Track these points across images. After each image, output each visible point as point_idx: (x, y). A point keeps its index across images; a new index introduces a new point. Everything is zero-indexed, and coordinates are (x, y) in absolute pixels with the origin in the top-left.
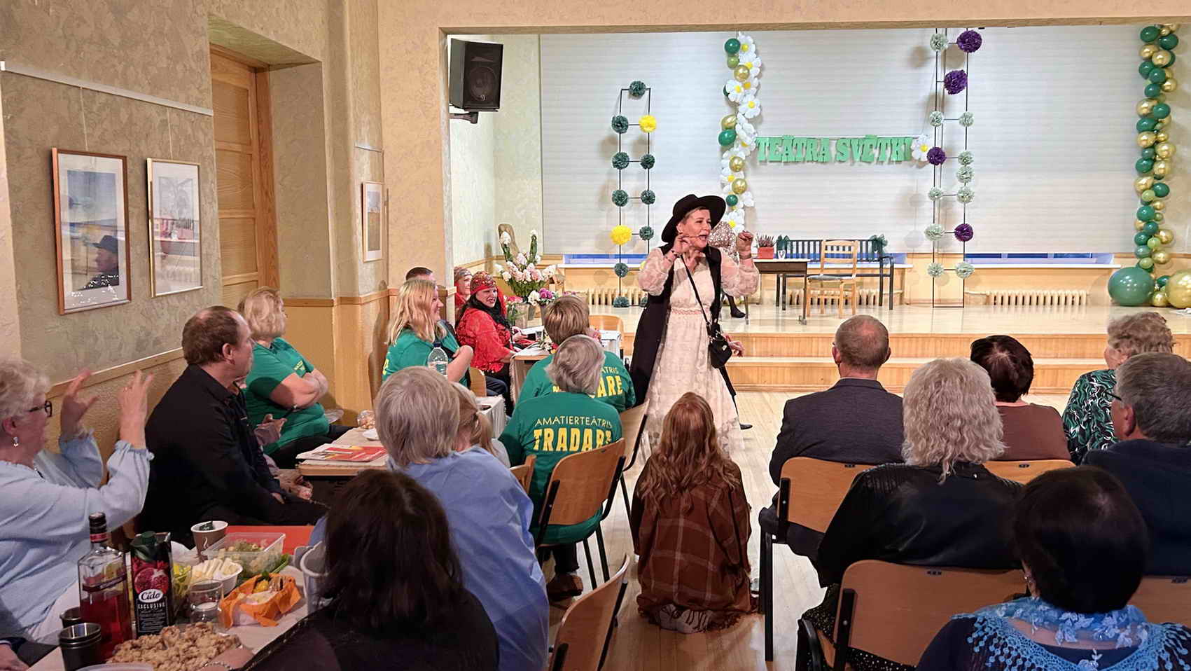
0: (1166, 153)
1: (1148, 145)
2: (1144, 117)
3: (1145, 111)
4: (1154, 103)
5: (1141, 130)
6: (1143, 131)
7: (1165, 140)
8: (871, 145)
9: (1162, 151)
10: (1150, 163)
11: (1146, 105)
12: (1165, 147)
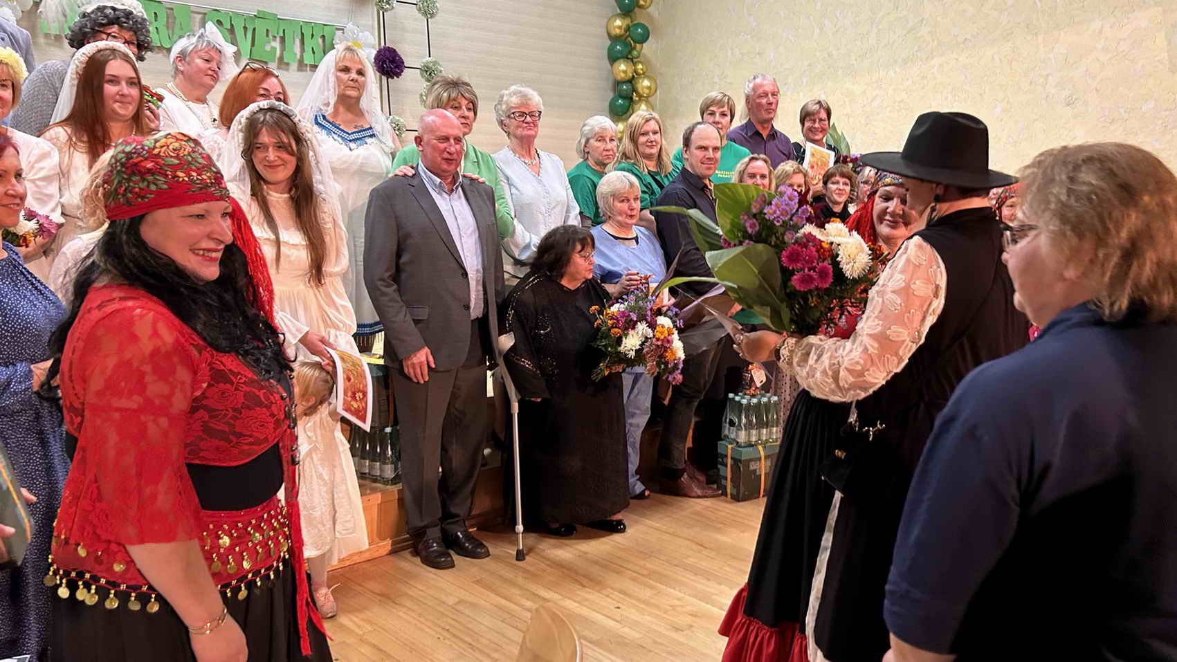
0: (647, 91)
1: (627, 78)
2: (614, 39)
3: (618, 31)
4: (627, 21)
5: (613, 58)
6: (618, 59)
7: (644, 74)
8: (267, 30)
9: (643, 88)
10: (627, 104)
11: (618, 23)
12: (646, 83)
